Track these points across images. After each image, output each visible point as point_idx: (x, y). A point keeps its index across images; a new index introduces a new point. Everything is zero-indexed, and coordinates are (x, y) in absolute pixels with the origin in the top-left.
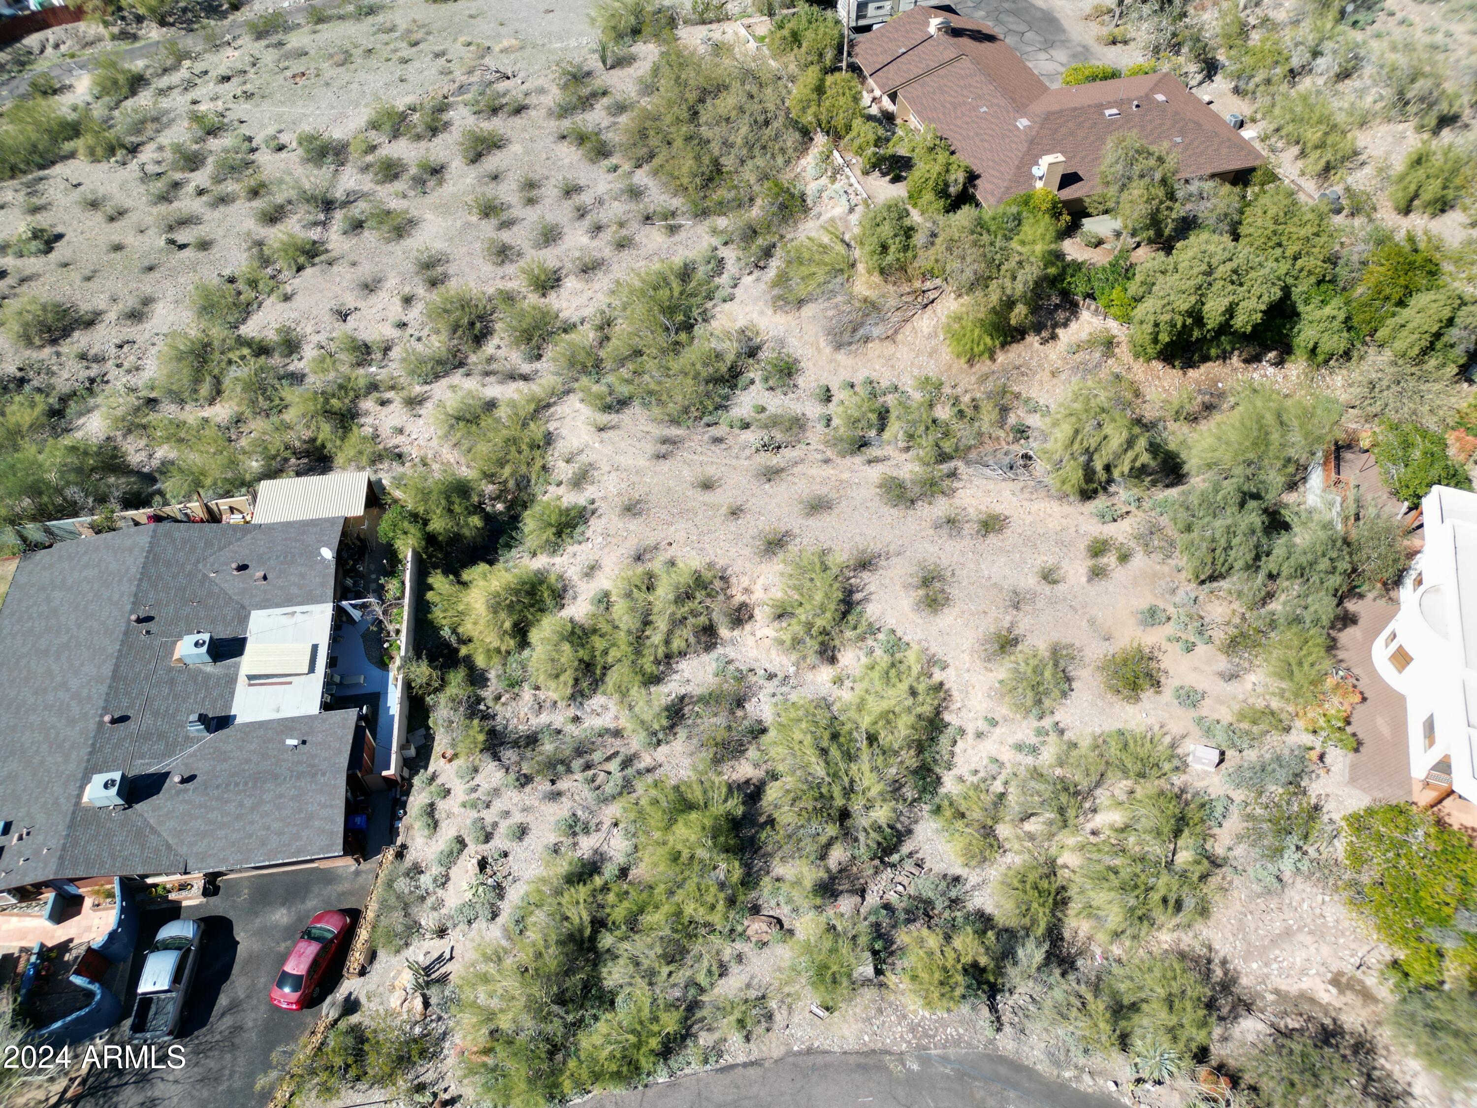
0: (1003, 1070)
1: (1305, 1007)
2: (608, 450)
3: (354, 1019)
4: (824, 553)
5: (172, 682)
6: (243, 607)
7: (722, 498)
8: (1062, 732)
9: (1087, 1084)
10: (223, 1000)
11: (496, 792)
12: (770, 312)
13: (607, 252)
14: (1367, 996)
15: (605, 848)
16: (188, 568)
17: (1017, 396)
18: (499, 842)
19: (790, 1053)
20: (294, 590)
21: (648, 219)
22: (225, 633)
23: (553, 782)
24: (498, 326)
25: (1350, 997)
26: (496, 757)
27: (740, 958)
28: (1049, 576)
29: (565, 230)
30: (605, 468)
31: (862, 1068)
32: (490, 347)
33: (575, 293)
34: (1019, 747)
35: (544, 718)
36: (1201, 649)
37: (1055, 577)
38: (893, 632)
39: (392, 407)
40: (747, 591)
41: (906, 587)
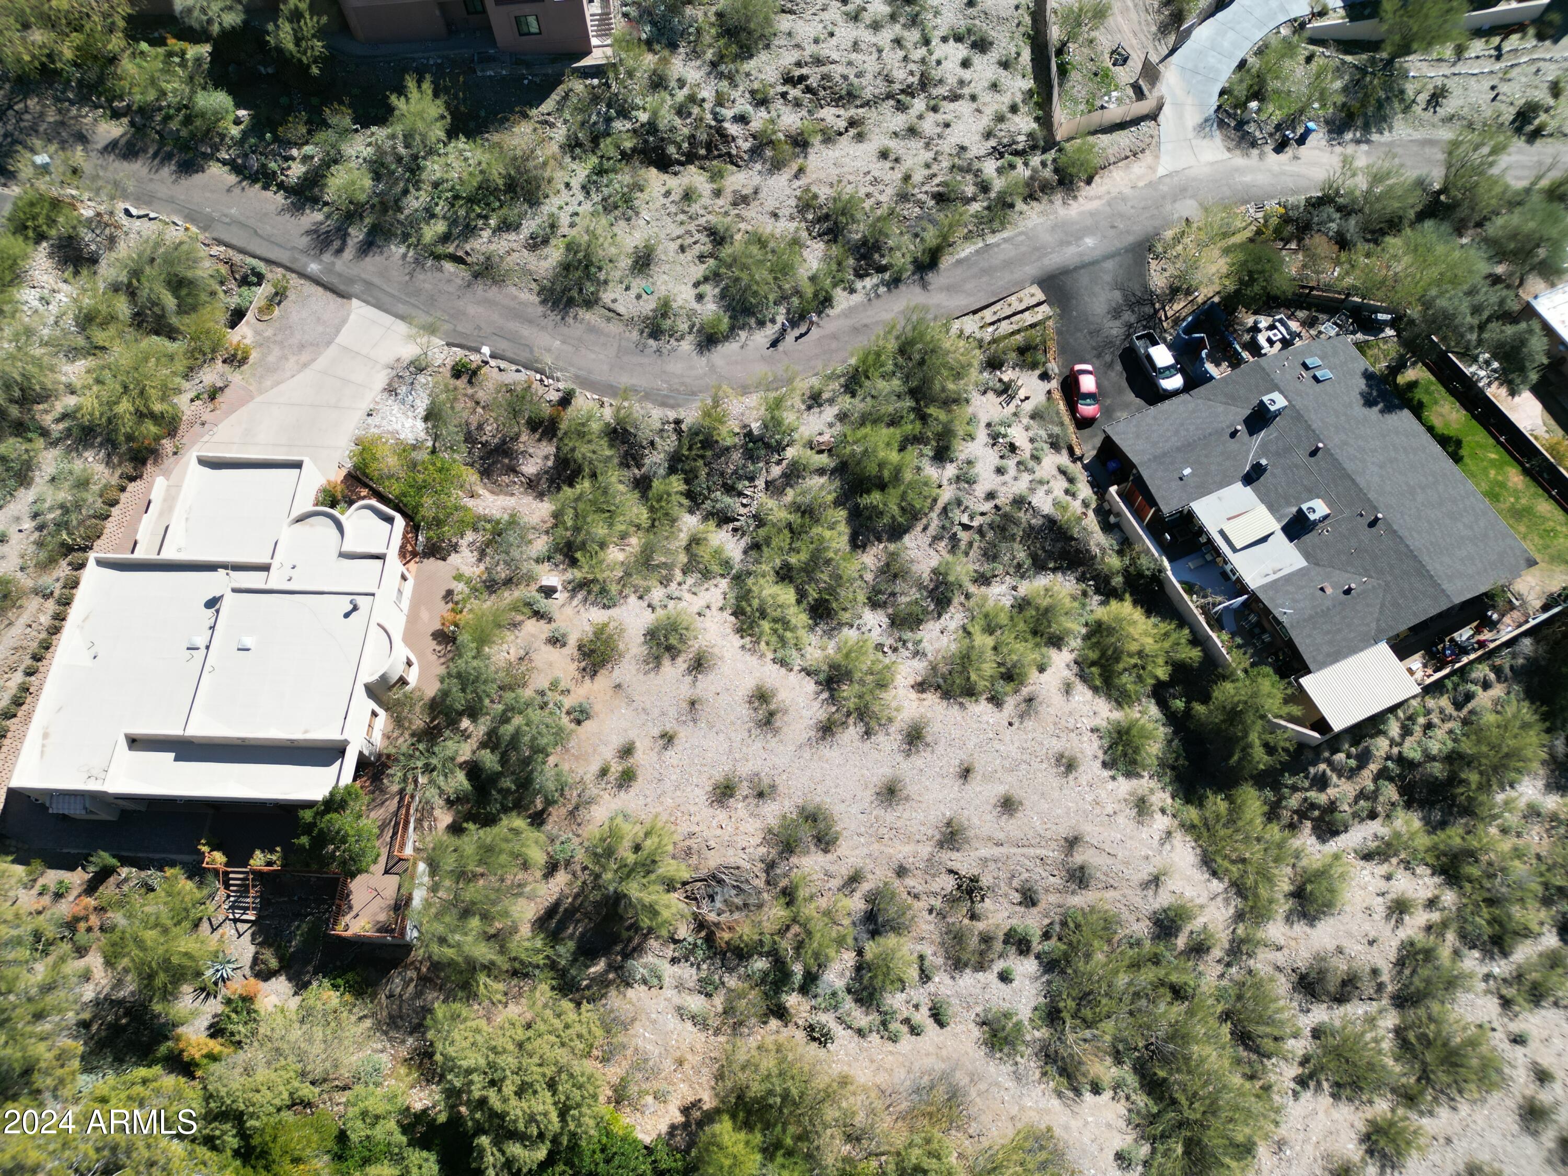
2: (1135, 846)
3: (1037, 372)
7: (987, 791)
8: (650, 606)
10: (1119, 367)
12: (1057, 1132)
15: (939, 470)
16: (1389, 577)
18: (1011, 463)
22: (1308, 538)
24: (1397, 1066)
28: (668, 739)
33: (1335, 1136)
34: (679, 599)
35: (1040, 585)
36: (544, 683)
37: (662, 742)
38: (788, 671)
40: (924, 699)
41: (787, 710)
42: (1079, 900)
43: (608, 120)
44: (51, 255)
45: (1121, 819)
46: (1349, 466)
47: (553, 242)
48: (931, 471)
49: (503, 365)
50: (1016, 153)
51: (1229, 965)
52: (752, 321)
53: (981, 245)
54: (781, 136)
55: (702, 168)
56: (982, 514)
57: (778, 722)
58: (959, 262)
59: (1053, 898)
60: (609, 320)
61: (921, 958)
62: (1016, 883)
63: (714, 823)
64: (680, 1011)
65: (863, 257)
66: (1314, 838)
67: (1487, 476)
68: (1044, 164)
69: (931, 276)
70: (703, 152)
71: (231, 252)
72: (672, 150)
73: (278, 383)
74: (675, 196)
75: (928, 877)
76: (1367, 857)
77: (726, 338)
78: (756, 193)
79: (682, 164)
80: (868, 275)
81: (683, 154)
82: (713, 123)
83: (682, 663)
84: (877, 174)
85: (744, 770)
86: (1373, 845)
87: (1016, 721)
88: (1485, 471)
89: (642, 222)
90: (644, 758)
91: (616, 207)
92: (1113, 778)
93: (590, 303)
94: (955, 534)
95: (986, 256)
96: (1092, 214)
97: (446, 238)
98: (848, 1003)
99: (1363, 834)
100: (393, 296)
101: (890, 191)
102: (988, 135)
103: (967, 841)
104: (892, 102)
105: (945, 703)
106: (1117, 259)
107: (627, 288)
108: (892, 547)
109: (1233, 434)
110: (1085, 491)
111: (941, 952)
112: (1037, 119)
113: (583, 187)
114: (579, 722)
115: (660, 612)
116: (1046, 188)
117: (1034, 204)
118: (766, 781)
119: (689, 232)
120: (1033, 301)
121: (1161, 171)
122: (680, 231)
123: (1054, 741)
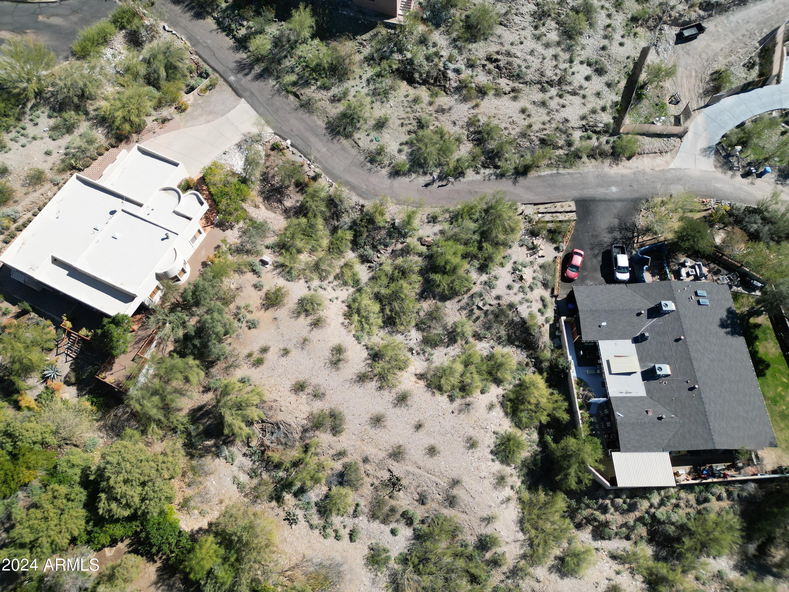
3: (555, 245)
6: (651, 398)
7: (424, 439)
11: (521, 303)
15: (478, 276)
16: (687, 420)
18: (516, 286)
20: (631, 405)
22: (653, 383)
23: (499, 305)
25: (257, 203)
26: (522, 319)
27: (435, 234)
28: (286, 352)
35: (506, 351)
36: (242, 305)
37: (283, 352)
38: (358, 343)
40: (418, 383)
42: (447, 512)
43: (392, 52)
44: (125, 37)
45: (486, 482)
46: (693, 354)
47: (343, 101)
48: (474, 275)
49: (295, 151)
50: (595, 132)
51: (508, 577)
52: (421, 171)
53: (555, 172)
54: (473, 85)
55: (429, 89)
56: (490, 305)
57: (341, 365)
58: (539, 176)
59: (434, 505)
60: (353, 147)
61: (357, 505)
62: (419, 490)
63: (288, 400)
64: (235, 480)
65: (490, 158)
66: (590, 536)
67: (776, 389)
68: (607, 142)
69: (521, 180)
70: (432, 81)
71: (200, 60)
72: (417, 75)
73: (193, 125)
74: (409, 99)
75: (377, 469)
76: (614, 557)
77: (404, 174)
78: (450, 109)
79: (420, 84)
80: (488, 168)
81: (421, 79)
82: (442, 69)
83: (309, 320)
84: (515, 119)
85: (314, 381)
86: (620, 552)
87: (456, 412)
88: (776, 386)
89: (388, 106)
90: (271, 356)
91: (379, 95)
92: (493, 460)
93: (348, 136)
94: (473, 310)
95: (555, 178)
96: (622, 176)
97: (294, 84)
98: (314, 510)
99: (618, 546)
100: (261, 103)
101: (518, 130)
102: (583, 118)
103: (404, 459)
104: (539, 86)
105: (426, 389)
106: (626, 203)
107: (368, 135)
108: (439, 304)
109: (639, 314)
110: (550, 313)
111: (369, 506)
112: (614, 118)
113: (368, 80)
114: (250, 328)
115: (312, 292)
116: (603, 154)
117: (593, 160)
118: (322, 391)
119: (409, 118)
120: (569, 209)
121: (672, 166)
122: (405, 116)
123: (471, 429)
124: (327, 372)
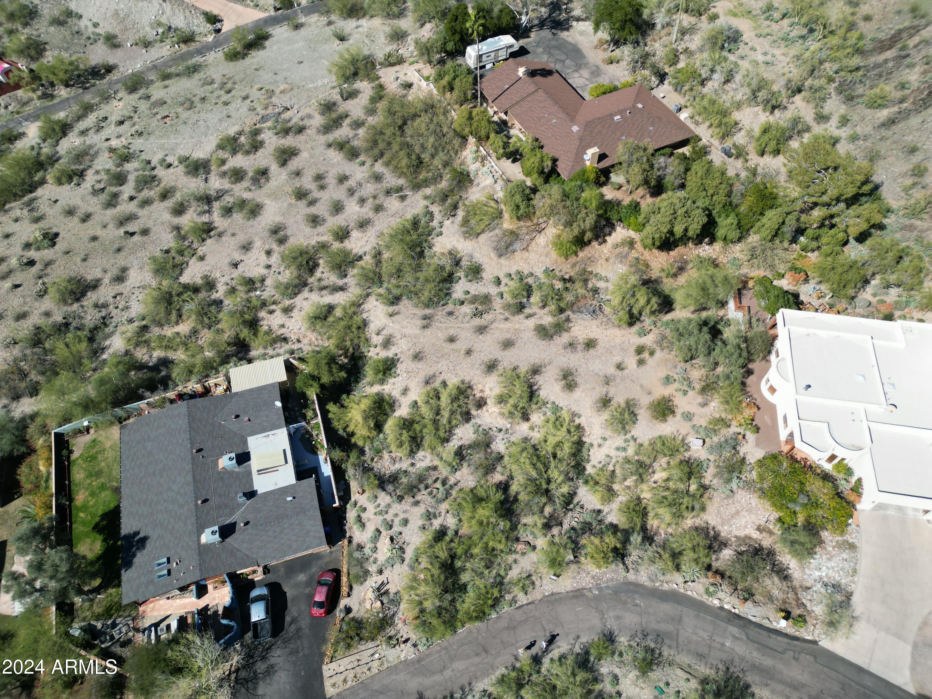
0: (632, 587)
1: (748, 541)
2: (397, 326)
3: (351, 615)
4: (515, 369)
5: (222, 479)
6: (243, 436)
7: (461, 345)
8: (635, 440)
9: (666, 587)
10: (288, 619)
11: (389, 506)
12: (462, 240)
13: (371, 214)
14: (771, 533)
15: (445, 523)
16: (210, 421)
17: (591, 273)
18: (397, 528)
19: (545, 596)
20: (265, 424)
21: (388, 192)
22: (240, 451)
23: (413, 497)
24: (321, 261)
25: (764, 534)
26: (384, 490)
27: (515, 561)
28: (620, 367)
29: (345, 203)
30: (399, 337)
31: (574, 597)
32: (318, 274)
33: (358, 239)
34: (618, 449)
35: (397, 466)
36: (691, 393)
37: (623, 366)
38: (554, 403)
39: (276, 314)
40: (481, 391)
41: (556, 380)
46: (190, 488)
48: (451, 522)
51: (372, 293)
56: (423, 495)
57: (561, 375)
59: (440, 313)
60: (690, 666)
61: (502, 298)
62: (455, 317)
63: (595, 333)
64: (607, 280)
75: (495, 318)
77: (592, 645)
83: (614, 403)
85: (580, 354)
87: (437, 374)
88: (95, 505)
92: (396, 355)
93: (707, 682)
94: (443, 486)
98: (534, 286)
103: (474, 328)
105: (472, 384)
109: (247, 524)
111: (493, 300)
114: (669, 376)
118: (568, 350)
123: (420, 367)
124: (572, 366)
